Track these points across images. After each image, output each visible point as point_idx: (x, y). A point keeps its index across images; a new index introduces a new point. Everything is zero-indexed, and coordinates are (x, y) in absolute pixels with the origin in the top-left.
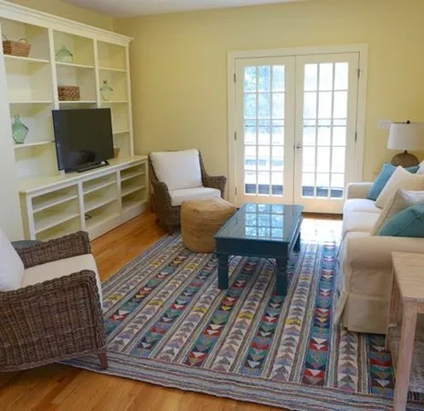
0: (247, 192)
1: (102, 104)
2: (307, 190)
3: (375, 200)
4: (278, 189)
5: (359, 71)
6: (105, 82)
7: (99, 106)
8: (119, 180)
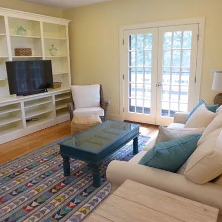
0: (130, 111)
1: (46, 58)
2: (164, 112)
3: (185, 124)
4: (147, 110)
5: (198, 36)
6: (53, 46)
7: (44, 59)
8: (54, 100)
